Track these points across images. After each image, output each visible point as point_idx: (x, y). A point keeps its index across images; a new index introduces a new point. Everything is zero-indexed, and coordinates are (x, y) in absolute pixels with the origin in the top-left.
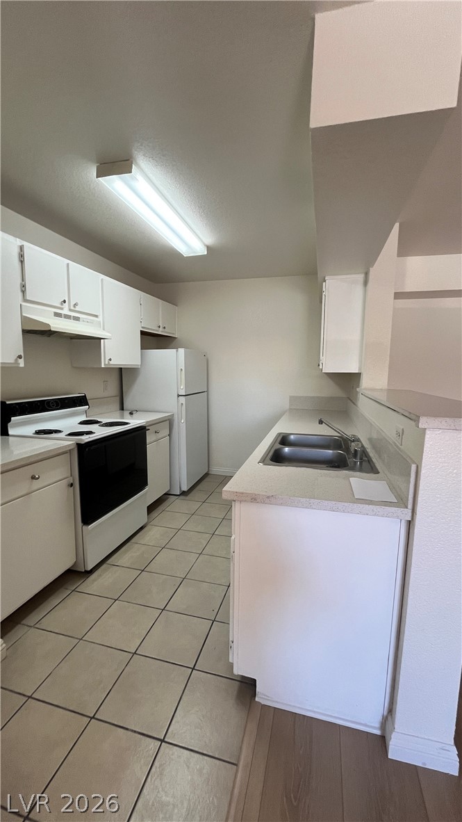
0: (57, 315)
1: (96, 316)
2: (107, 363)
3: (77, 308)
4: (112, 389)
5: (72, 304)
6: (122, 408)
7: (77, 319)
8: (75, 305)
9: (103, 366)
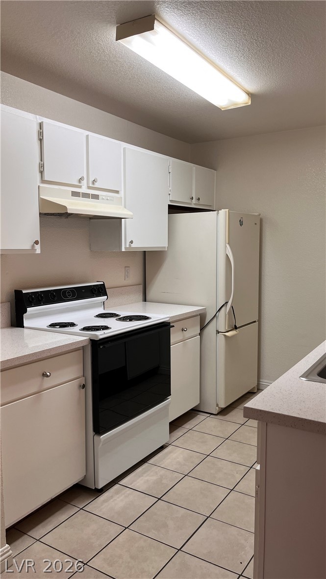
0: (75, 194)
1: (117, 192)
2: (128, 246)
3: (97, 185)
4: (135, 276)
5: (91, 180)
6: (145, 300)
7: (96, 197)
8: (94, 181)
9: (123, 250)
